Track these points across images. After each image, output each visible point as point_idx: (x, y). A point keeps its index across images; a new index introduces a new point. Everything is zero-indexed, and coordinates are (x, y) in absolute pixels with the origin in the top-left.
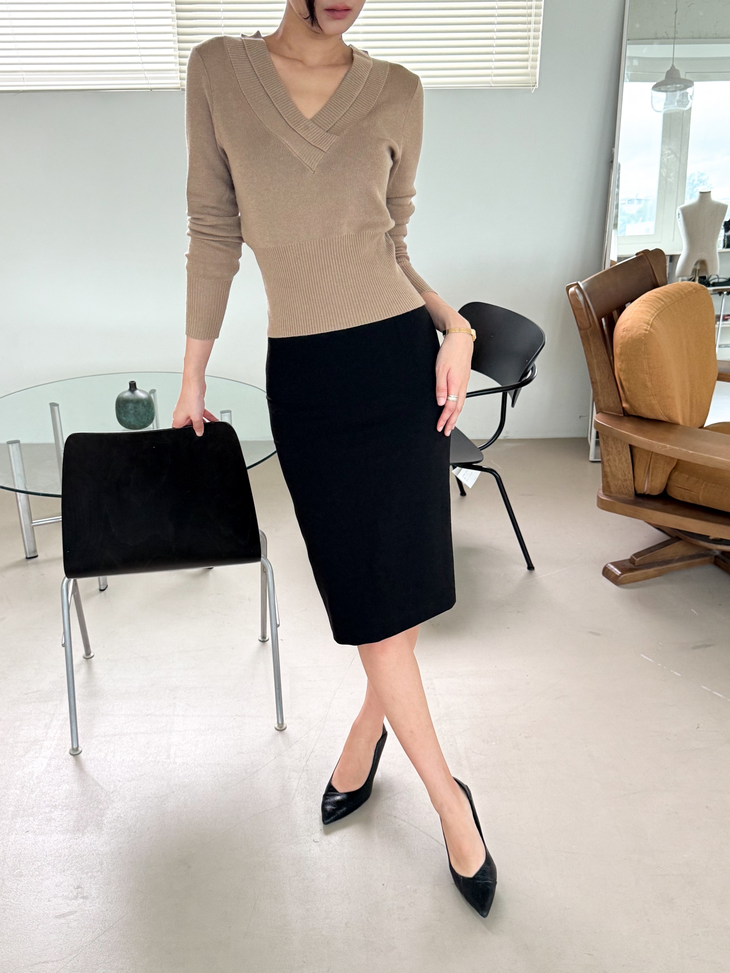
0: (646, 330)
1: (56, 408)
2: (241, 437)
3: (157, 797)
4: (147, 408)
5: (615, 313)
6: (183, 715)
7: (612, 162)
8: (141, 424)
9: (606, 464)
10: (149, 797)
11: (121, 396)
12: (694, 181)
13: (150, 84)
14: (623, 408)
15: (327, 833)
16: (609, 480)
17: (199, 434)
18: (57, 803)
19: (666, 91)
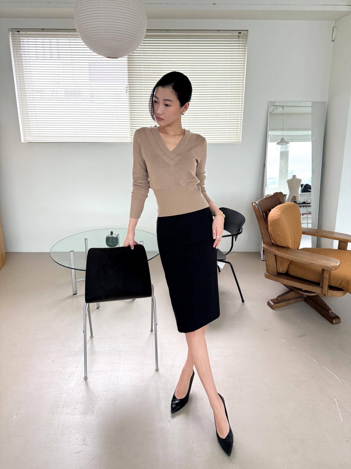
0: (278, 217)
1: (87, 240)
2: (146, 250)
3: (113, 399)
4: (116, 240)
5: (268, 212)
6: (123, 363)
7: (265, 165)
8: (114, 245)
9: (267, 261)
10: (111, 399)
11: (108, 236)
12: (290, 172)
13: (122, 141)
14: (272, 242)
15: (173, 417)
16: (268, 267)
17: (132, 248)
18: (78, 401)
19: (281, 145)
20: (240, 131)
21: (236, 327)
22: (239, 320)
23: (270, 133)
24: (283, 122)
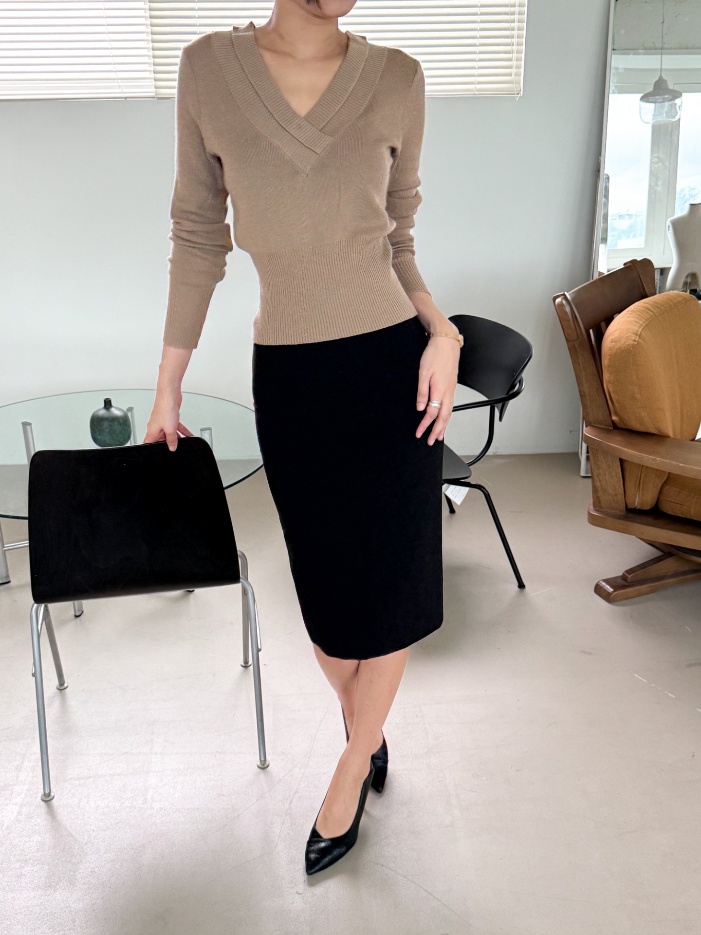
0: (635, 341)
1: (28, 427)
3: (133, 848)
4: (124, 424)
5: (603, 324)
6: (161, 753)
7: (599, 171)
8: (118, 441)
9: (596, 478)
10: (125, 849)
11: (96, 413)
12: (682, 195)
13: (124, 93)
14: (613, 422)
15: (311, 884)
16: (599, 495)
17: (173, 449)
18: (28, 857)
19: (654, 102)
20: (517, 52)
21: (499, 648)
22: (509, 632)
23: (618, 62)
24: (663, 22)
